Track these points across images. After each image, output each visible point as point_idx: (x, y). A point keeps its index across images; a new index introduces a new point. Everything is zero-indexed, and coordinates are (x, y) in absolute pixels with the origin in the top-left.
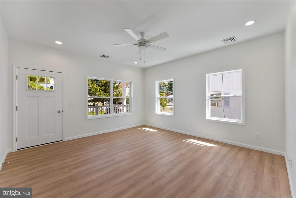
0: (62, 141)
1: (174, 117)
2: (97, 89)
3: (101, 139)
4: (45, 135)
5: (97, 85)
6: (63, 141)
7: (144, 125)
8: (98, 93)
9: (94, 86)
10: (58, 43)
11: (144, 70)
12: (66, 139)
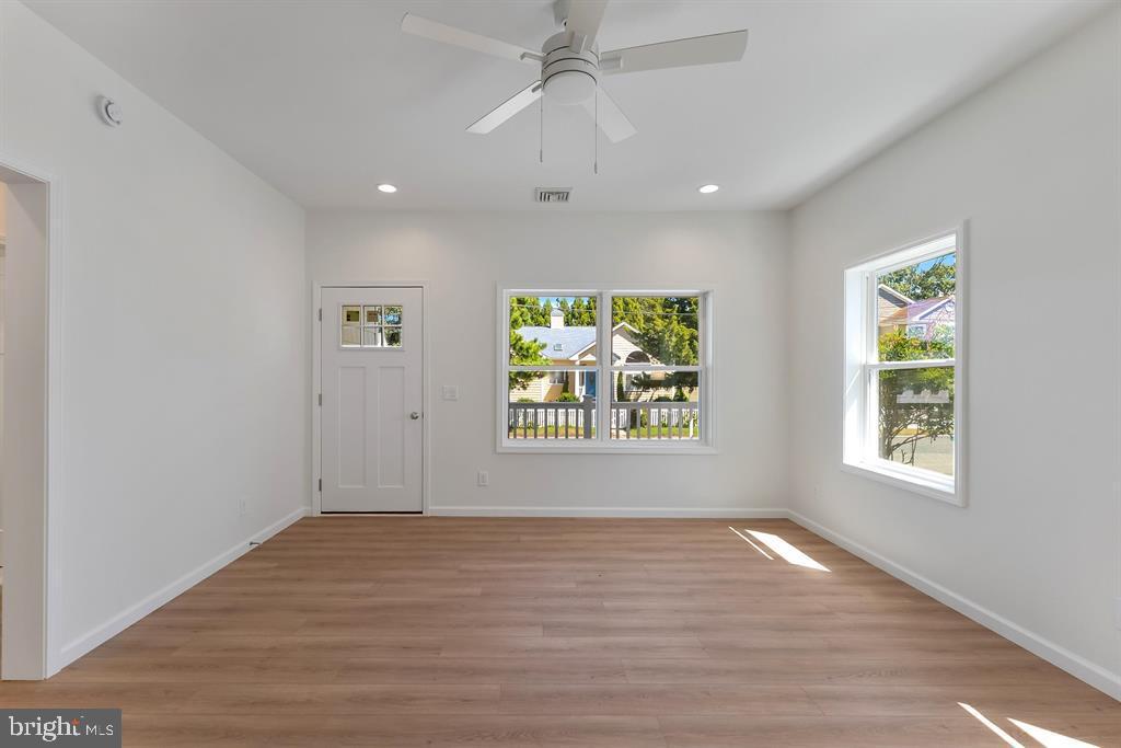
0: (421, 513)
1: (966, 505)
2: (682, 337)
3: (524, 538)
4: (379, 486)
5: (683, 320)
6: (424, 515)
7: (786, 520)
8: (684, 354)
9: (671, 323)
10: (387, 189)
11: (788, 217)
12: (432, 509)
